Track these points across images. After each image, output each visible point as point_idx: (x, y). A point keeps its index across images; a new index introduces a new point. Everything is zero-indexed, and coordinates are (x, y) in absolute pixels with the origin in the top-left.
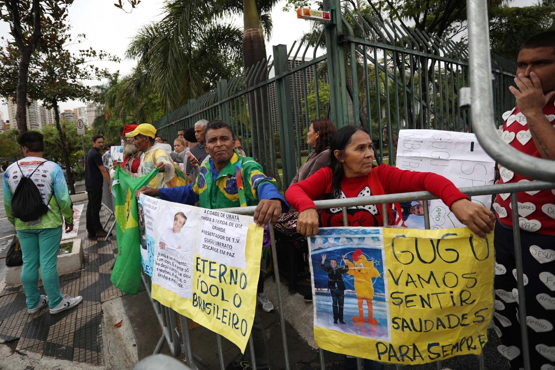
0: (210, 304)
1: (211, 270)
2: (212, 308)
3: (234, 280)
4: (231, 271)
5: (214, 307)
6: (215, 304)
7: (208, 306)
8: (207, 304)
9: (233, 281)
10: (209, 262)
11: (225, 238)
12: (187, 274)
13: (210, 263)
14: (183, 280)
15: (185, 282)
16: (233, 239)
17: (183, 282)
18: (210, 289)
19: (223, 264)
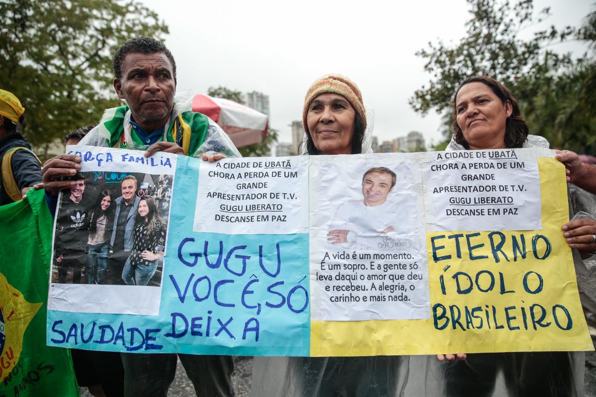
0: (479, 309)
1: (470, 249)
2: (482, 314)
3: (521, 253)
4: (514, 238)
5: (487, 312)
6: (487, 306)
7: (476, 314)
8: (474, 310)
9: (518, 254)
10: (465, 237)
11: (497, 188)
12: (414, 272)
13: (468, 237)
14: (407, 287)
15: (412, 288)
16: (513, 186)
17: (408, 289)
18: (477, 282)
19: (496, 230)
